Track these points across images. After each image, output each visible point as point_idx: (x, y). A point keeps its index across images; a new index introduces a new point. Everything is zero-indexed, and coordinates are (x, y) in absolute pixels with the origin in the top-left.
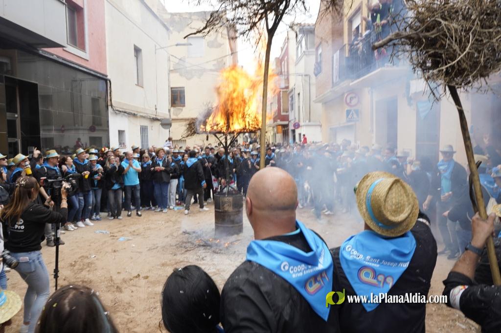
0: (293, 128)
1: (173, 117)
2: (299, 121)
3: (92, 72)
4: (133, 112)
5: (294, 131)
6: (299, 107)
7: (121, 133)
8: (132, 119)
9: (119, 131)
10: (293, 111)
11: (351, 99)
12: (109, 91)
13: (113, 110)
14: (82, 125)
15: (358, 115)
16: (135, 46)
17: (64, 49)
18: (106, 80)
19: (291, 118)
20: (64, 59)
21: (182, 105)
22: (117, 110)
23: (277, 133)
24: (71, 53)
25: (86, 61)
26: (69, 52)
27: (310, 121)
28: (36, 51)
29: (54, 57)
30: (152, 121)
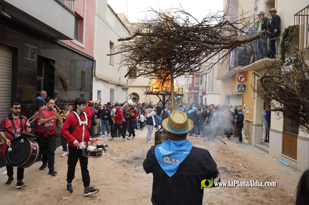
0: (202, 95)
1: (129, 85)
2: (206, 91)
3: (86, 56)
4: (107, 80)
5: (202, 97)
6: (206, 82)
7: (99, 92)
8: (106, 84)
9: (98, 91)
10: (202, 85)
11: (241, 78)
12: (94, 67)
13: (96, 78)
14: (75, 87)
15: (245, 88)
16: (110, 41)
17: (72, 41)
18: (92, 60)
19: (201, 88)
20: (71, 47)
21: (134, 78)
22: (98, 79)
23: (191, 98)
24: (75, 44)
25: (83, 49)
26: (74, 43)
27: (212, 91)
28: (56, 41)
29: (66, 46)
30: (117, 86)
